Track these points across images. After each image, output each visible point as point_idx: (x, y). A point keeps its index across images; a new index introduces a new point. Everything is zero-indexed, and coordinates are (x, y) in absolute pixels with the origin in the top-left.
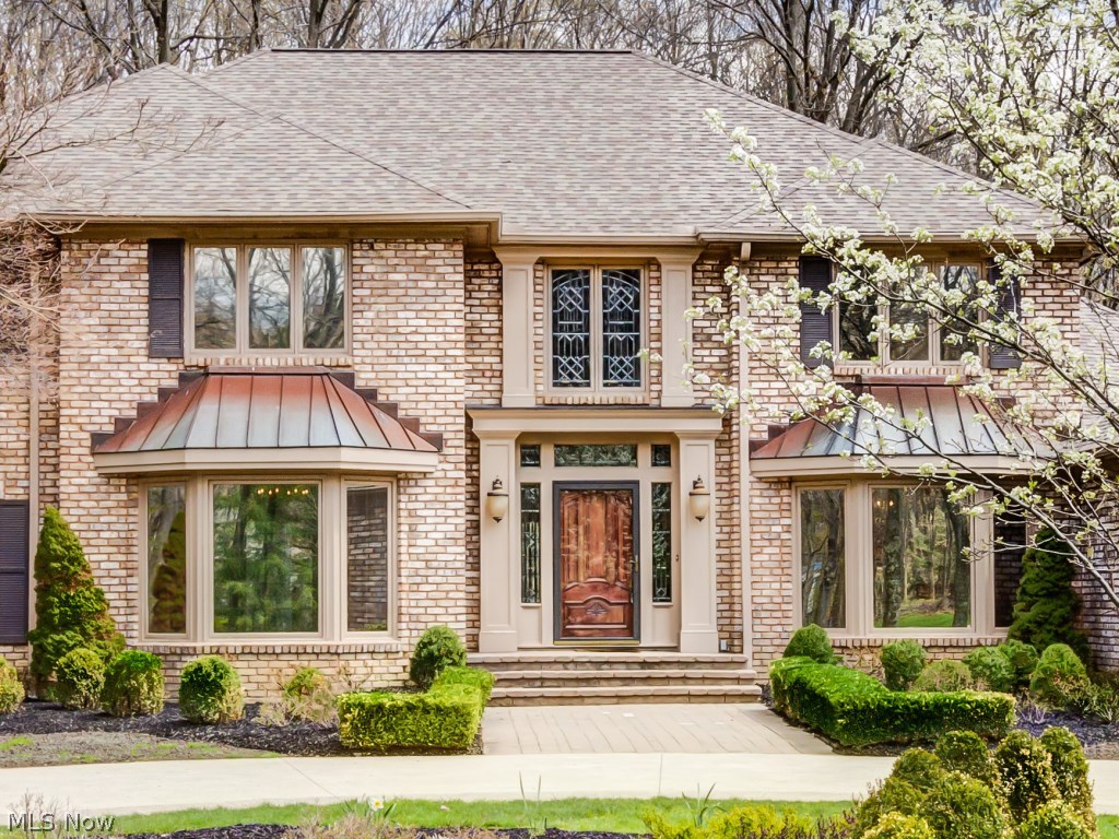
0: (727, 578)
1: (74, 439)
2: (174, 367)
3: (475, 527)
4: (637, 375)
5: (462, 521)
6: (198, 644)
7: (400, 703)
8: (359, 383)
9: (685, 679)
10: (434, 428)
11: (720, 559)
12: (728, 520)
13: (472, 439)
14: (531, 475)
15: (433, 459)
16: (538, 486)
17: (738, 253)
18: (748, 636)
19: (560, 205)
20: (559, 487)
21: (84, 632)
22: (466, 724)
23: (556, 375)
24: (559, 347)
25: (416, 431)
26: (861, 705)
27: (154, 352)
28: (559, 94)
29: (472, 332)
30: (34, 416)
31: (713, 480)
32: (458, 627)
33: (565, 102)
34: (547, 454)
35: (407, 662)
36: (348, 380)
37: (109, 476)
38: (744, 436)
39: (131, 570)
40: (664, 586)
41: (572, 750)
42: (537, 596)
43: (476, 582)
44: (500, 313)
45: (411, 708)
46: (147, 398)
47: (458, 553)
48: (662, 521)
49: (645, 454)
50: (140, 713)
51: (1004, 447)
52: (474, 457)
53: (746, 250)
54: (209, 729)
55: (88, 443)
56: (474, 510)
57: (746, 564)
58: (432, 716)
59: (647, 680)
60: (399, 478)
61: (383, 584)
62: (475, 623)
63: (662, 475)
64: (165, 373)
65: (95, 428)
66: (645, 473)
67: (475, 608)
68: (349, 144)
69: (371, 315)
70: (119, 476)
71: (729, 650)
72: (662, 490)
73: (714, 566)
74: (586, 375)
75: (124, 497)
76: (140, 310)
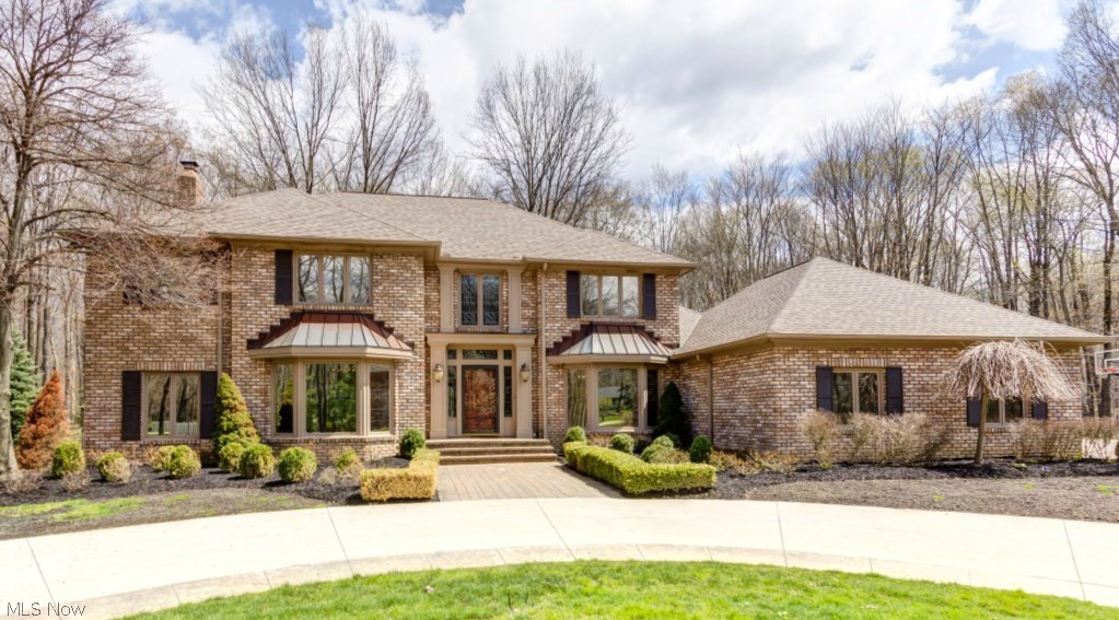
0: (536, 406)
1: (238, 341)
2: (287, 310)
3: (428, 385)
4: (497, 320)
5: (423, 381)
6: (299, 439)
7: (395, 475)
8: (376, 319)
9: (523, 451)
10: (410, 340)
11: (533, 398)
12: (536, 381)
13: (427, 346)
14: (453, 362)
15: (410, 354)
16: (455, 367)
17: (542, 268)
18: (545, 431)
19: (464, 247)
20: (465, 368)
21: (239, 434)
22: (430, 485)
23: (463, 320)
24: (464, 308)
25: (402, 340)
26: (639, 472)
27: (278, 302)
28: (460, 211)
29: (427, 300)
30: (220, 331)
31: (530, 365)
32: (420, 430)
33: (463, 213)
34: (459, 354)
35: (398, 445)
36: (371, 316)
37: (256, 360)
38: (544, 346)
39: (267, 404)
40: (509, 411)
41: (487, 498)
42: (455, 415)
43: (428, 408)
44: (439, 291)
45: (401, 478)
46: (275, 324)
47: (422, 396)
48: (508, 383)
49: (501, 355)
50: (260, 476)
51: (653, 352)
52: (428, 354)
53: (545, 266)
54: (293, 486)
55: (245, 344)
56: (427, 377)
57: (545, 401)
58: (412, 482)
59: (507, 452)
60: (395, 363)
61: (388, 411)
62: (428, 427)
63: (508, 363)
64: (283, 312)
65: (249, 337)
66: (501, 362)
67: (428, 419)
68: (370, 215)
69: (381, 288)
70: (261, 360)
71: (537, 437)
72: (508, 371)
73: (531, 401)
74: (476, 320)
75: (263, 369)
76: (271, 283)
